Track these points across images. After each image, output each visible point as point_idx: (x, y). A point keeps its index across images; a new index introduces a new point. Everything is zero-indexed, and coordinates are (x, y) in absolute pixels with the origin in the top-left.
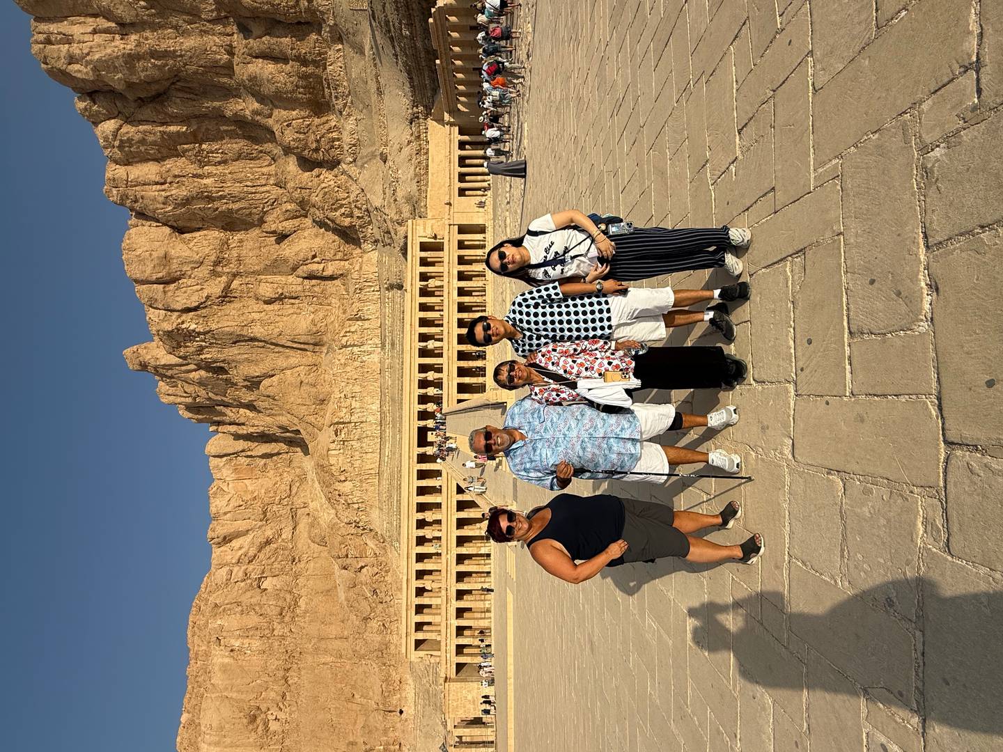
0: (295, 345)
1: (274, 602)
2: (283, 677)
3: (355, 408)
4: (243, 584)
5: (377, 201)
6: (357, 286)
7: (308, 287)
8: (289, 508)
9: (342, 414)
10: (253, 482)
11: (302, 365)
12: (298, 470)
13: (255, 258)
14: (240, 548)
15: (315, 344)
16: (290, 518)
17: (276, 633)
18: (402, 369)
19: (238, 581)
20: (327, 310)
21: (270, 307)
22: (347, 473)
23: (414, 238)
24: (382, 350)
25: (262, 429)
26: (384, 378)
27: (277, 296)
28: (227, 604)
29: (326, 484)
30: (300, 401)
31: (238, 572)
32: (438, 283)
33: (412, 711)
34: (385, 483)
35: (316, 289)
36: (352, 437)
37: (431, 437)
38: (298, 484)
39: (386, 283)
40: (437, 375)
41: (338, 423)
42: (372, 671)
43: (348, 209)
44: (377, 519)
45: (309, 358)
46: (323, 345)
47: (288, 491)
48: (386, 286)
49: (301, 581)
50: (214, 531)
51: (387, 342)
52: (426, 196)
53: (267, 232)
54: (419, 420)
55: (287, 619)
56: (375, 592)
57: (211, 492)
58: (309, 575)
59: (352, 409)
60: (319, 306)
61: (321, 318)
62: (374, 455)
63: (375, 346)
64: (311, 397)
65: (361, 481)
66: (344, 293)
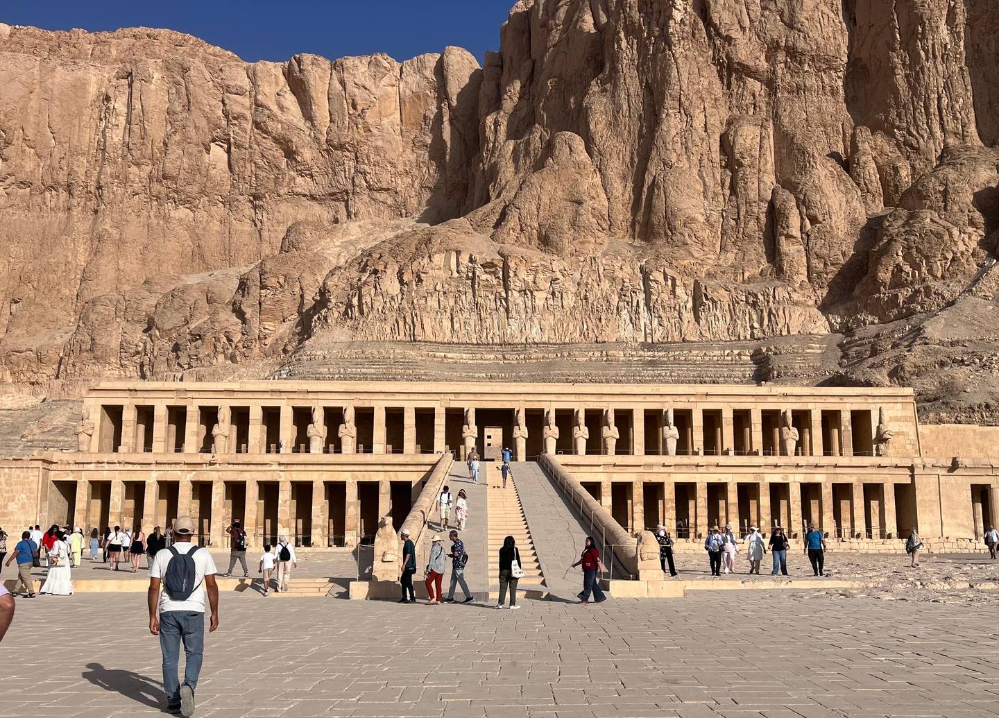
0: (645, 190)
1: (186, 166)
2: (57, 183)
3: (533, 297)
4: (220, 113)
5: (935, 329)
6: (761, 297)
7: (755, 210)
8: (349, 187)
9: (522, 274)
10: (396, 127)
11: (609, 202)
13: (804, 116)
14: (281, 108)
15: (648, 226)
16: (332, 190)
17: (134, 169)
19: (224, 104)
20: (714, 245)
21: (716, 147)
22: (417, 285)
23: (877, 400)
24: (642, 345)
25: (492, 138)
26: (590, 349)
27: (738, 156)
28: (187, 89)
29: (395, 248)
30: (545, 199)
31: (240, 104)
32: (791, 446)
34: (397, 352)
35: (752, 224)
36: (482, 293)
37: (495, 435)
38: (390, 201)
39: (769, 349)
40: (611, 445)
41: (506, 268)
43: (910, 279)
44: (332, 338)
45: (622, 214)
46: (647, 238)
47: (379, 185)
48: (764, 350)
49: (220, 210)
50: (313, 64)
51: (656, 353)
52: (960, 423)
53: (854, 136)
54: (527, 410)
55: (156, 187)
56: (197, 336)
57: (379, 57)
58: (230, 223)
59: (531, 292)
60: (720, 230)
61: (698, 234)
62: (448, 333)
63: (648, 331)
64: (552, 220)
65: (400, 310)
66: (747, 274)
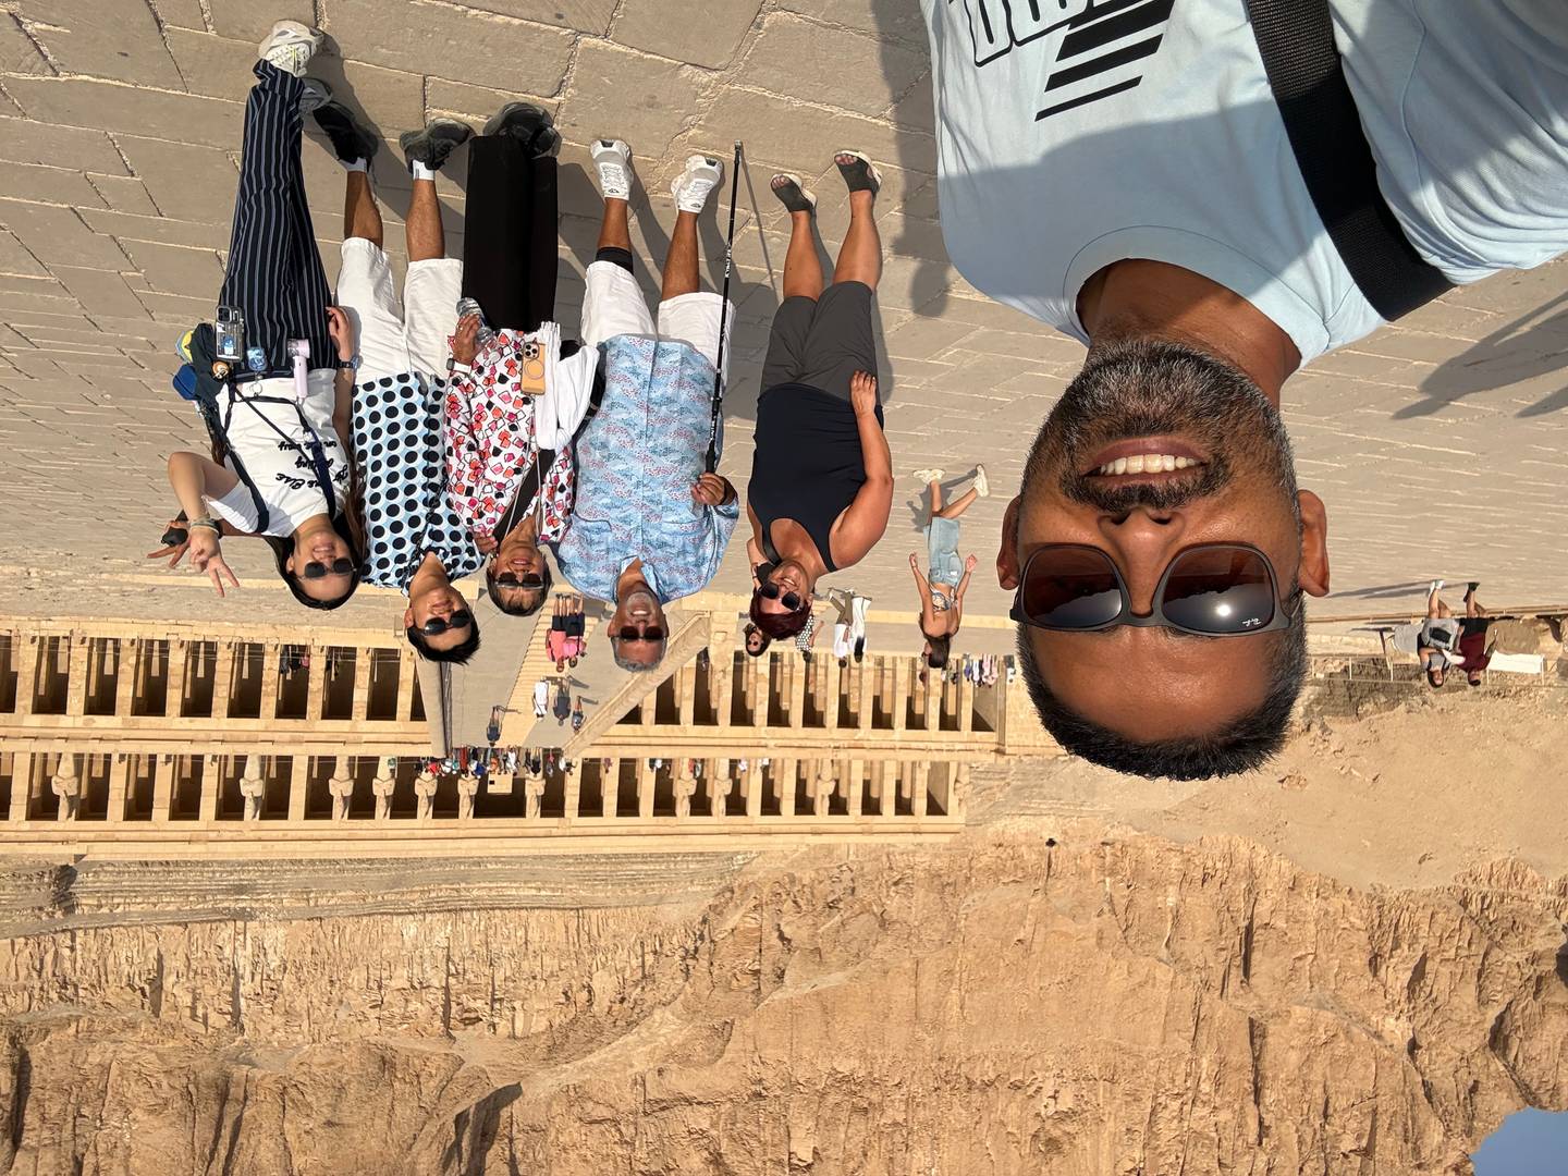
0: (223, 1152)
1: (842, 1129)
2: (983, 1091)
3: (410, 980)
6: (54, 996)
7: (46, 1134)
8: (642, 1120)
9: (423, 1010)
11: (282, 1128)
12: (556, 1109)
15: (223, 1098)
16: (665, 1114)
17: (900, 1118)
18: (312, 862)
20: (121, 1074)
22: (571, 986)
24: (252, 917)
26: (334, 908)
29: (596, 1036)
30: (380, 1124)
32: (67, 767)
33: (1050, 821)
34: (601, 894)
35: (53, 1110)
36: (483, 981)
37: (501, 785)
38: (590, 1105)
39: (51, 915)
40: (341, 770)
41: (446, 1019)
42: (979, 905)
44: (680, 910)
45: (261, 1112)
46: (227, 1078)
47: (602, 1128)
48: (59, 915)
49: (801, 1074)
51: (233, 905)
54: (457, 816)
55: (875, 1097)
56: (831, 906)
58: (791, 1057)
59: (413, 987)
60: (109, 1098)
61: (147, 1089)
62: (533, 923)
63: (241, 937)
64: (373, 1093)
65: (593, 951)
66: (72, 1030)
